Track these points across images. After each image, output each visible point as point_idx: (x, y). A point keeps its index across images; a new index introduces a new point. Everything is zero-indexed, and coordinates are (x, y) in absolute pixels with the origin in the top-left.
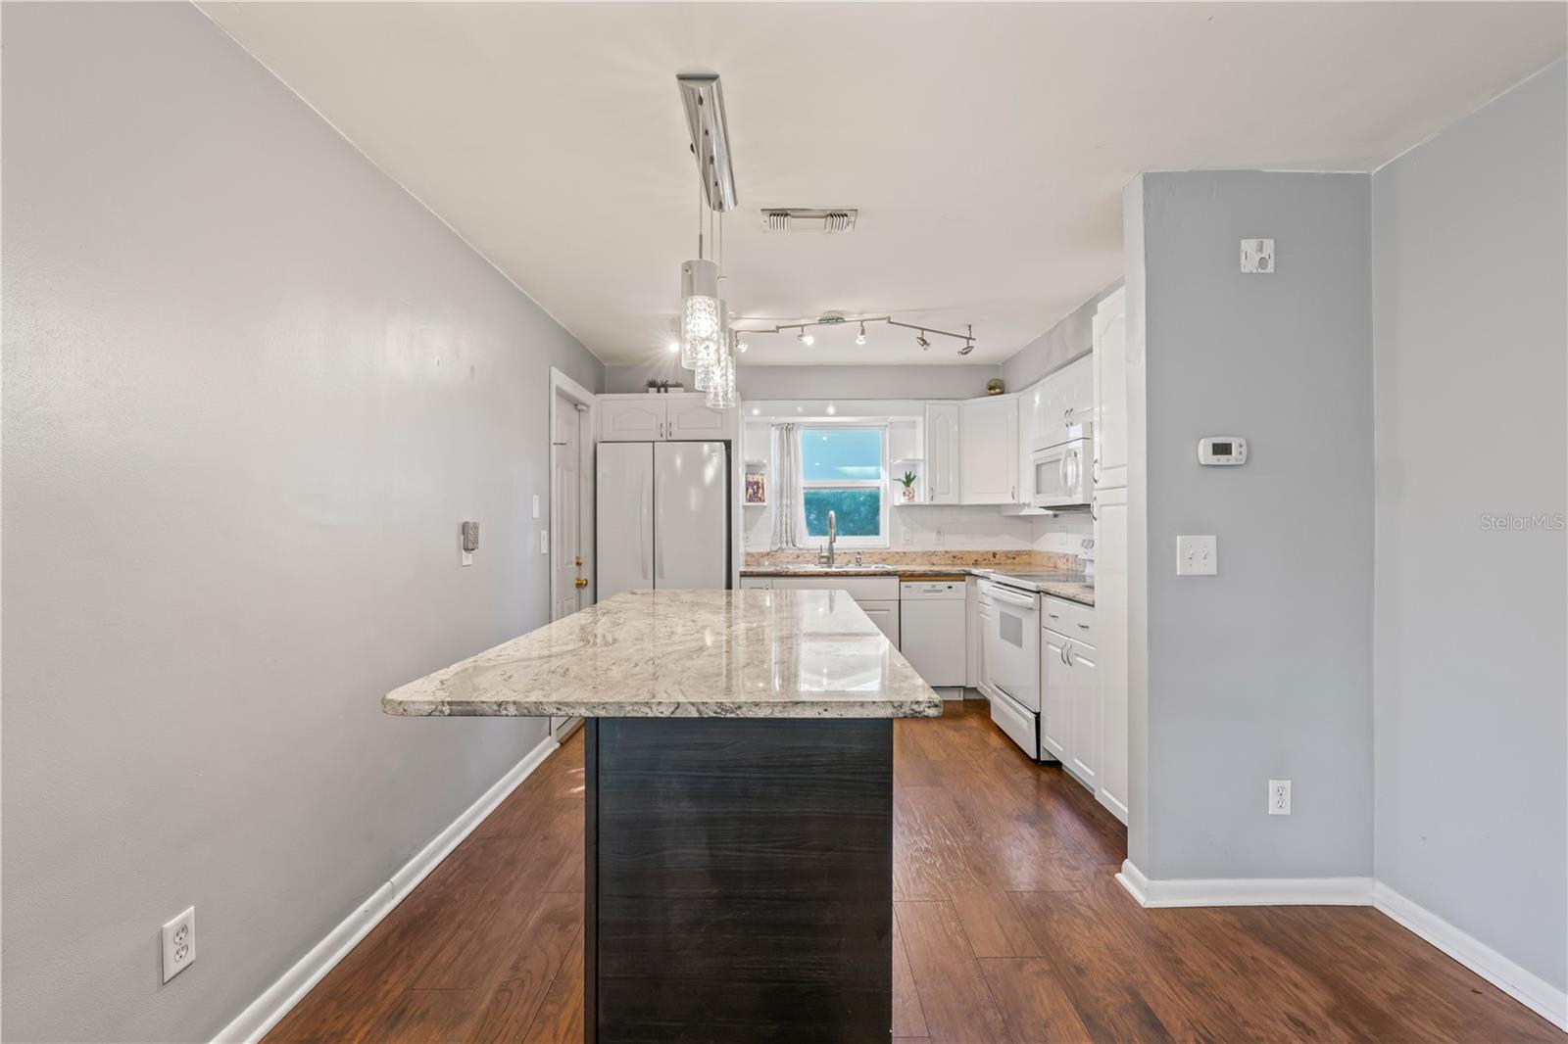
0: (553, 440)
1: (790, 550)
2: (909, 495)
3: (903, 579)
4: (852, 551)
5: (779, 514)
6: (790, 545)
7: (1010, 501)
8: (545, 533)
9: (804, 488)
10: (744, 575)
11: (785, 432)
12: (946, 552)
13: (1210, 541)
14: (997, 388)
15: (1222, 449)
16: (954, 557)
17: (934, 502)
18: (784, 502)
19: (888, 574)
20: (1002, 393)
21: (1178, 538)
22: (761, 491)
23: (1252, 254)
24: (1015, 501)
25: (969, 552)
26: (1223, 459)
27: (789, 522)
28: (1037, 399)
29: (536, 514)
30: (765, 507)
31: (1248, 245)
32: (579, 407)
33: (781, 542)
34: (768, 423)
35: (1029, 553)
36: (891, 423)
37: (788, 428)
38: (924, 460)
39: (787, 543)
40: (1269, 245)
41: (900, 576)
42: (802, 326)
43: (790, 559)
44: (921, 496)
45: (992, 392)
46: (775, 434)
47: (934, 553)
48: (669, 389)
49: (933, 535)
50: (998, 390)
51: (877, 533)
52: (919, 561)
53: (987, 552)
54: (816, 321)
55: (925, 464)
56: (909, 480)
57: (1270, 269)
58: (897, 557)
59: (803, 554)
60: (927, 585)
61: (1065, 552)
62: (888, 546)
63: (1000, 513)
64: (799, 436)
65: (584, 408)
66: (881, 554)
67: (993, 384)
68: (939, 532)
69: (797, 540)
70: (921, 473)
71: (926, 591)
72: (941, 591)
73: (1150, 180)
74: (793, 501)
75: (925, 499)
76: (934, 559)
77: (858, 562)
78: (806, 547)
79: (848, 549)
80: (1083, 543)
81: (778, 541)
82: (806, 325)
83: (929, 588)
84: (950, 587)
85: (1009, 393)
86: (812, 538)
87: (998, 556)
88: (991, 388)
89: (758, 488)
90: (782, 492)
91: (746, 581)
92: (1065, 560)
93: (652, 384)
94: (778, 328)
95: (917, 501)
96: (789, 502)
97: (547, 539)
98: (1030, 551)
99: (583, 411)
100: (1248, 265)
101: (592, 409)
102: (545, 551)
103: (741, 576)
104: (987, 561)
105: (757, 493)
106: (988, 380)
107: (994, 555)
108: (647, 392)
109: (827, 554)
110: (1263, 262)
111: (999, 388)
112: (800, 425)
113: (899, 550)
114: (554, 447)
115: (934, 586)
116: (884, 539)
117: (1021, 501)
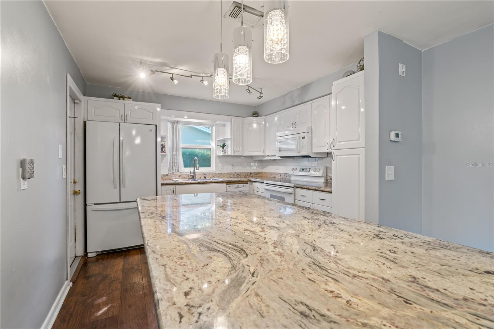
0: (68, 115)
1: (176, 173)
2: (224, 151)
3: (227, 183)
4: (201, 173)
5: (172, 158)
6: (177, 171)
7: (262, 154)
8: (64, 167)
9: (182, 148)
10: (163, 184)
11: (174, 124)
12: (235, 173)
13: (393, 168)
14: (255, 114)
15: (397, 136)
16: (238, 175)
17: (235, 154)
18: (174, 153)
19: (222, 182)
21: (386, 167)
22: (164, 148)
23: (402, 69)
24: (264, 155)
25: (243, 173)
26: (398, 139)
27: (176, 161)
28: (276, 119)
29: (60, 156)
30: (166, 155)
31: (400, 65)
32: (76, 101)
33: (173, 170)
34: (167, 120)
35: (261, 173)
36: (216, 124)
37: (175, 123)
38: (231, 139)
39: (175, 170)
40: (405, 67)
41: (226, 183)
42: (203, 77)
43: (176, 177)
44: (229, 152)
45: (255, 115)
46: (169, 125)
47: (231, 174)
48: (125, 99)
49: (231, 167)
50: (257, 115)
51: (210, 166)
52: (226, 176)
53: (249, 173)
55: (231, 140)
56: (223, 146)
57: (405, 75)
58: (219, 175)
59: (182, 175)
60: (236, 185)
61: (280, 172)
62: (215, 171)
63: (252, 159)
64: (180, 127)
65: (78, 102)
66: (212, 174)
67: (254, 113)
68: (233, 165)
69: (179, 169)
70: (228, 143)
71: (235, 188)
72: (240, 187)
74: (178, 153)
75: (231, 153)
76: (231, 176)
78: (183, 172)
79: (200, 172)
80: (292, 169)
81: (172, 169)
82: (204, 76)
83: (236, 187)
84: (244, 186)
85: (261, 116)
86: (185, 168)
87: (252, 174)
88: (254, 114)
89: (163, 147)
90: (173, 149)
91: (164, 187)
92: (279, 175)
93: (116, 96)
94: (192, 76)
95: (226, 154)
96: (176, 154)
97: (65, 169)
98: (262, 172)
99: (78, 103)
101: (82, 103)
102: (65, 177)
103: (162, 185)
104: (248, 176)
105: (163, 149)
106: (253, 111)
107: (251, 174)
108: (113, 99)
109: (192, 175)
110: (403, 73)
111: (257, 114)
112: (181, 122)
113: (219, 173)
114: (68, 119)
115: (238, 186)
116: (213, 168)
117: (266, 155)
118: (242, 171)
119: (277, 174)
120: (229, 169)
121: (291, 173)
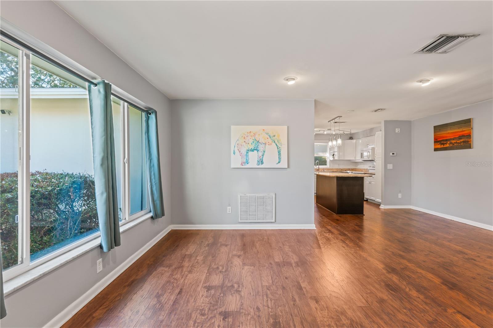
2: (334, 158)
13: (392, 165)
14: (351, 138)
15: (393, 154)
16: (342, 170)
17: (340, 159)
20: (352, 139)
21: (388, 164)
23: (397, 130)
24: (355, 159)
26: (393, 155)
28: (360, 141)
31: (397, 129)
38: (337, 151)
40: (399, 129)
44: (336, 158)
47: (338, 169)
51: (326, 165)
53: (348, 169)
54: (327, 129)
56: (333, 155)
57: (399, 132)
66: (328, 169)
68: (339, 165)
70: (336, 153)
73: (385, 121)
76: (338, 170)
77: (324, 170)
79: (321, 168)
85: (354, 139)
88: (350, 138)
98: (356, 168)
100: (397, 131)
106: (350, 136)
109: (318, 169)
110: (398, 131)
113: (331, 168)
116: (328, 166)
117: (357, 159)
118: (344, 168)
119: (363, 169)
120: (336, 167)
121: (369, 168)
